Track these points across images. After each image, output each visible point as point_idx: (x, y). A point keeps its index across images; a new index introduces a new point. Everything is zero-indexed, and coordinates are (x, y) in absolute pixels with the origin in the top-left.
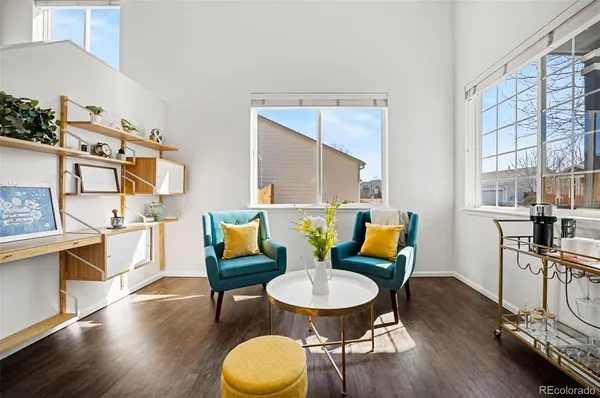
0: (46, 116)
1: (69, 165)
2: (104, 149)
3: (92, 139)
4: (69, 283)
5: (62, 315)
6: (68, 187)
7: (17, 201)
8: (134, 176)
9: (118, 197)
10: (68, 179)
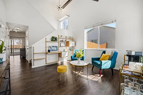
0: (56, 38)
1: (59, 43)
2: (63, 41)
3: (61, 40)
4: (59, 57)
5: (59, 61)
6: (59, 46)
7: (54, 47)
8: (67, 44)
9: (65, 47)
10: (59, 45)
